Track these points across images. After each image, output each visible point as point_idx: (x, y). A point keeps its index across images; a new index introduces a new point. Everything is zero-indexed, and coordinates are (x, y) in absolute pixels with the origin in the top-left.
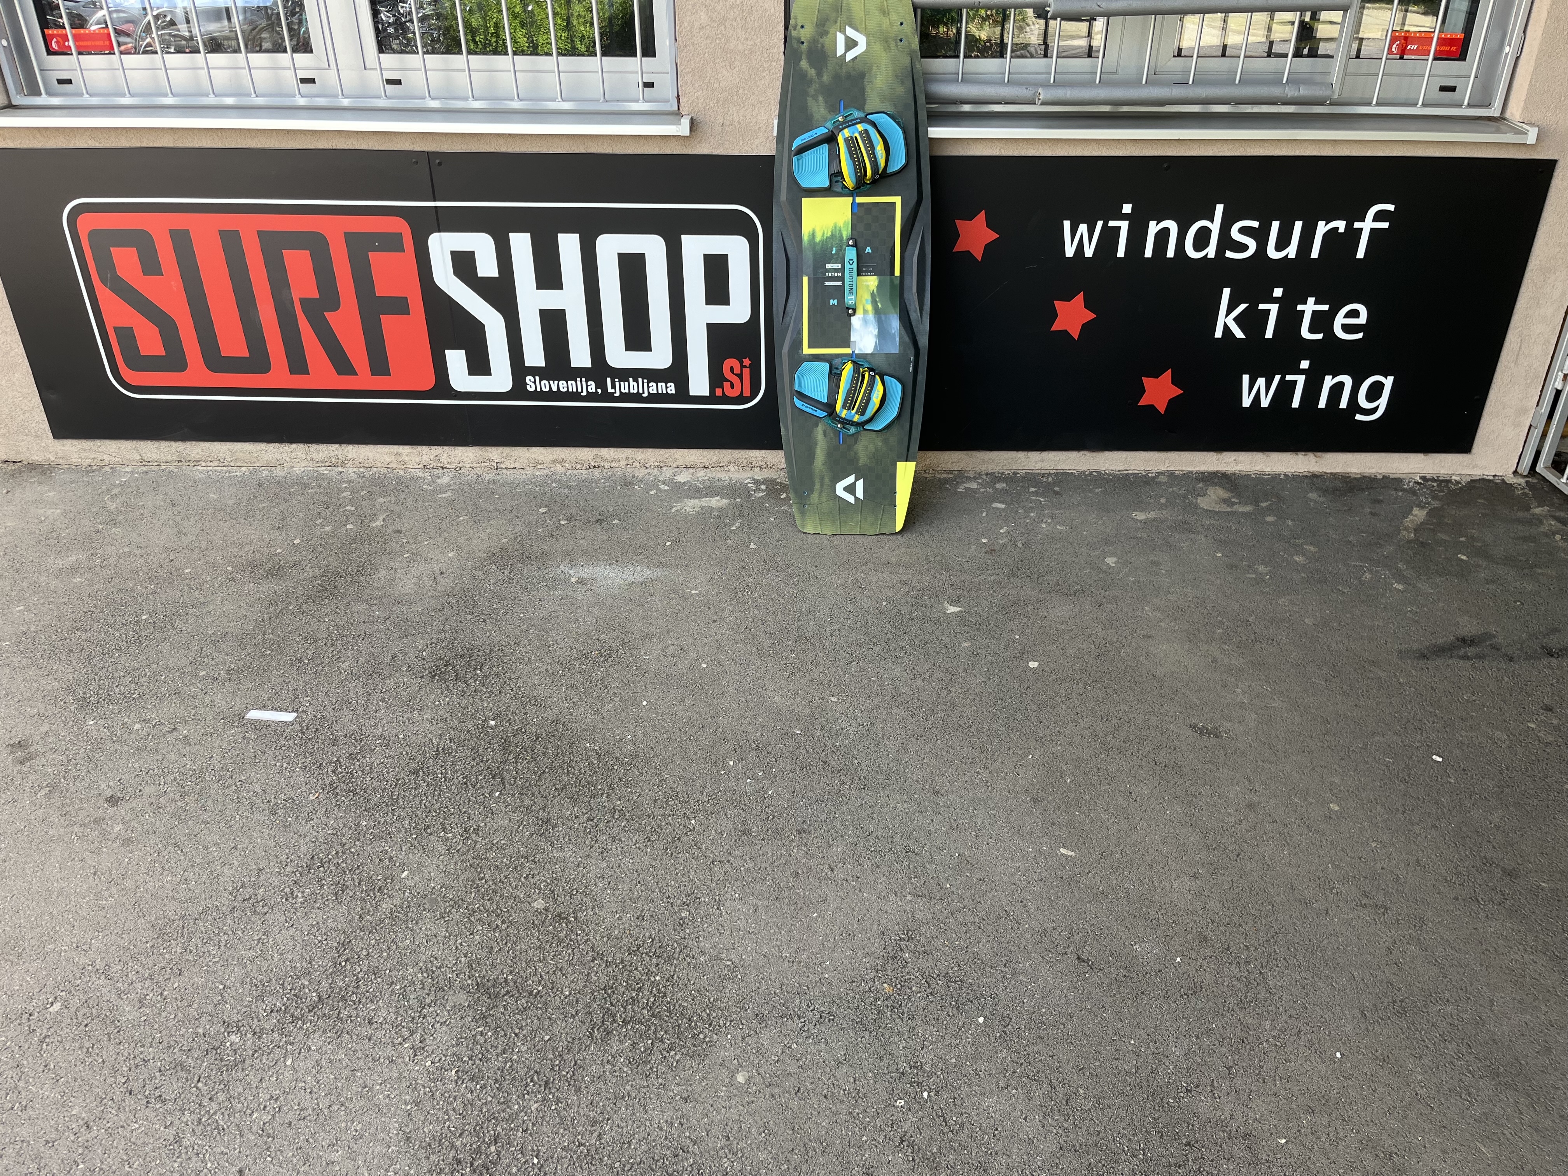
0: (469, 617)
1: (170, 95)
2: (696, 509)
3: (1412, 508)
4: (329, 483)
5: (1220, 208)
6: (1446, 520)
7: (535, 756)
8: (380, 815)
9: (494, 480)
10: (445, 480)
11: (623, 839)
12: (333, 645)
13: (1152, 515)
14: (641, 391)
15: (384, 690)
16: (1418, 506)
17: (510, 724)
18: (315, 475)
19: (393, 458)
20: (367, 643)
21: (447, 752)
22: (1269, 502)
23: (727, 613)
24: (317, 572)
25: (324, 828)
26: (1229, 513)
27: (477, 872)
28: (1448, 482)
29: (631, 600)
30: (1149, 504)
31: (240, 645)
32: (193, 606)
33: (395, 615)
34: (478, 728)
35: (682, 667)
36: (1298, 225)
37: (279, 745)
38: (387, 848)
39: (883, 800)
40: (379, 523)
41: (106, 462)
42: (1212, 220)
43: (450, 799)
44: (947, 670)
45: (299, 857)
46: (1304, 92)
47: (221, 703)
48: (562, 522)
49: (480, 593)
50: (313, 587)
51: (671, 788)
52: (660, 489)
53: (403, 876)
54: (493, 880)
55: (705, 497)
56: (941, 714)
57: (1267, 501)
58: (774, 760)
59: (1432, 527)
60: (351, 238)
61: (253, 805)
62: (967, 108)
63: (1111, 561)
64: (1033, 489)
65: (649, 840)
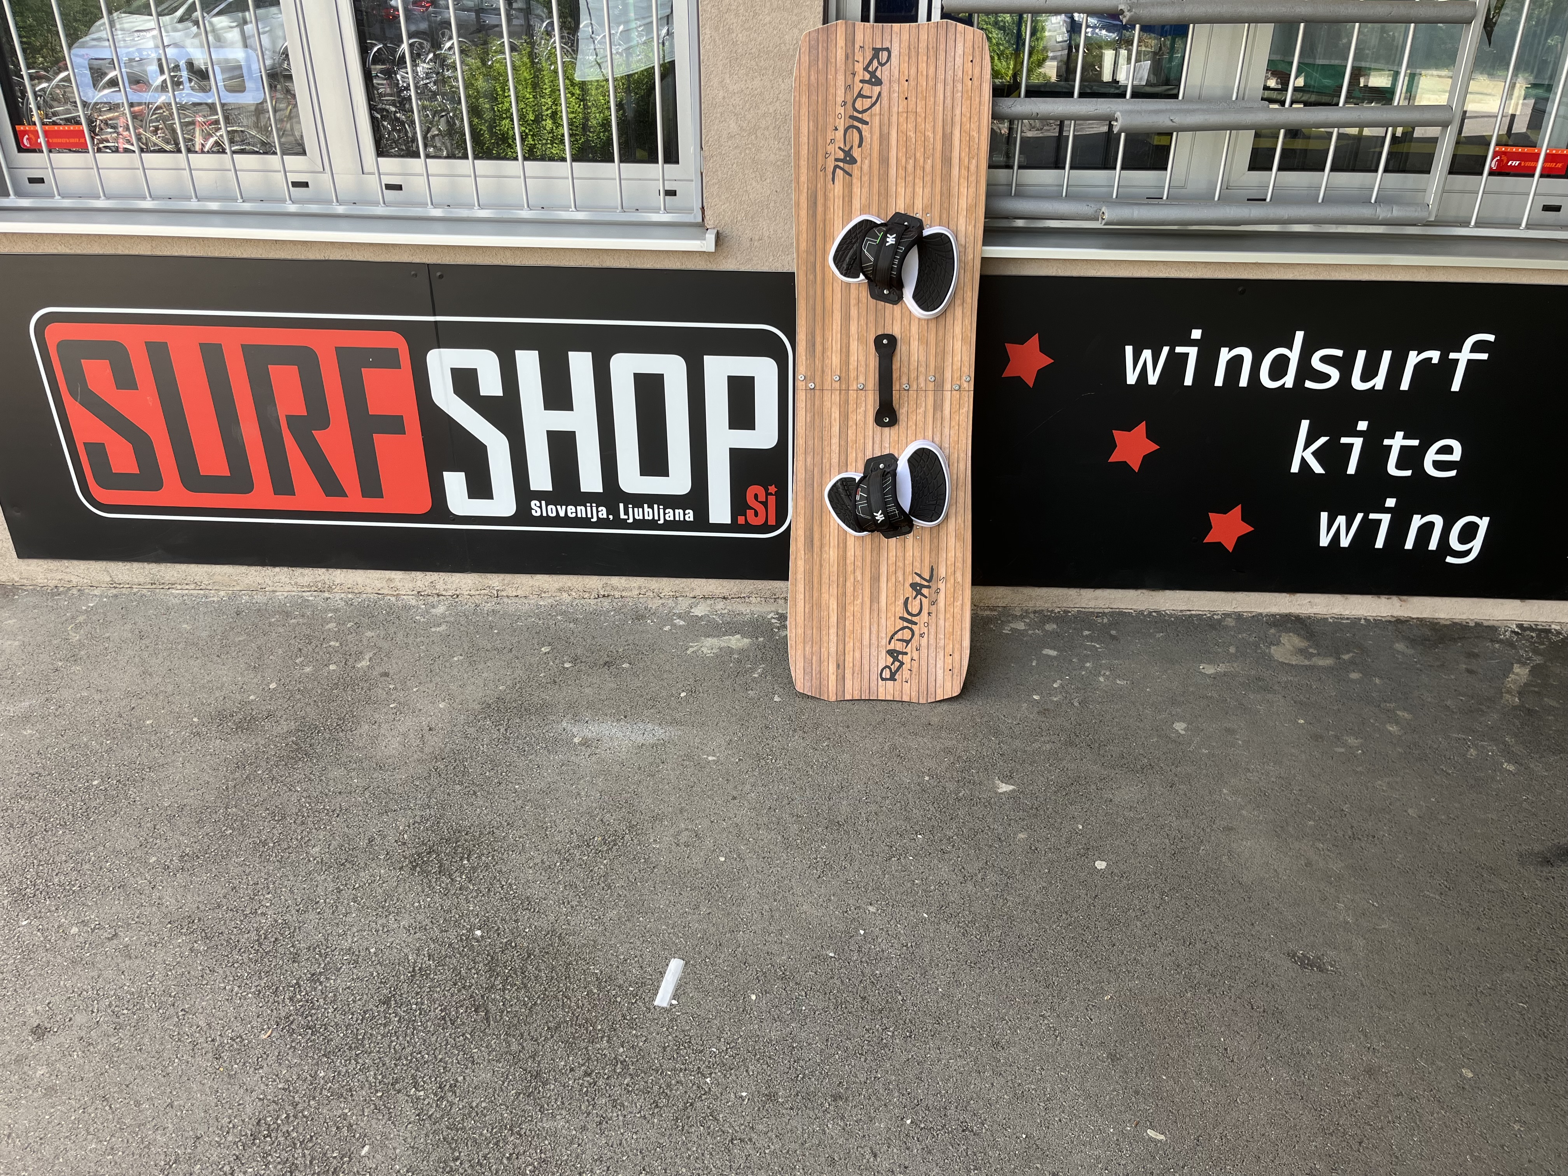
0: (458, 788)
1: (149, 198)
2: (714, 651)
3: (1513, 664)
4: (313, 611)
5: (1299, 336)
6: (1551, 681)
7: (525, 981)
8: (341, 1062)
9: (493, 611)
10: (440, 610)
11: (626, 1104)
12: (303, 823)
13: (1222, 668)
14: (656, 518)
15: (357, 885)
16: (1519, 662)
17: (498, 934)
18: (299, 601)
19: (384, 584)
20: (342, 820)
21: (424, 972)
22: (1351, 655)
23: (748, 787)
24: (293, 725)
25: (275, 1081)
26: (1307, 668)
27: (451, 1148)
28: (1548, 631)
29: (640, 769)
30: (1217, 653)
31: (198, 822)
32: (150, 768)
33: (375, 784)
34: (461, 939)
35: (697, 861)
36: (1387, 355)
37: (231, 960)
38: (346, 1111)
39: (933, 1055)
40: (364, 663)
41: (74, 584)
42: (1291, 349)
43: (425, 1041)
44: (1002, 870)
45: (243, 1121)
46: (1397, 212)
47: (169, 901)
48: (567, 665)
49: (471, 757)
50: (287, 745)
51: (683, 1031)
52: (675, 625)
53: (363, 1153)
54: (470, 1161)
55: (724, 635)
56: (997, 933)
57: (1348, 652)
58: (803, 993)
59: (1536, 689)
60: (342, 353)
61: (195, 1044)
62: (1020, 223)
63: (1180, 727)
64: (1086, 633)
65: (657, 1106)
